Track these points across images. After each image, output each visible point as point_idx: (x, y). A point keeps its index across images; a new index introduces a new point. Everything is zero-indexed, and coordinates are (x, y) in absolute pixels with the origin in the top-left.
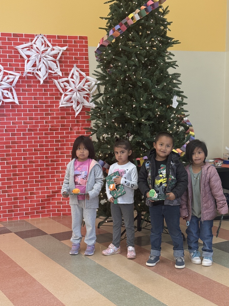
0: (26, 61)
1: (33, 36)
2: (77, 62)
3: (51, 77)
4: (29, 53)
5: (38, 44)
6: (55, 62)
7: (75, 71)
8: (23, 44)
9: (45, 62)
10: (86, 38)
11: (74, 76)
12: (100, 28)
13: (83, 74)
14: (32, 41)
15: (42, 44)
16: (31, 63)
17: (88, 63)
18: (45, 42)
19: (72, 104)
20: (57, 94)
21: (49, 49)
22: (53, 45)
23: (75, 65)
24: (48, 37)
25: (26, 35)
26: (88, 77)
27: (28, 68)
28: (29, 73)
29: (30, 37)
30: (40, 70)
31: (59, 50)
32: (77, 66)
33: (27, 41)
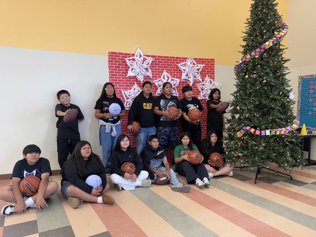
1: (186, 58)
2: (208, 74)
3: (195, 82)
4: (184, 68)
5: (188, 62)
6: (198, 73)
7: (207, 79)
8: (180, 63)
9: (193, 73)
10: (214, 60)
13: (212, 80)
16: (185, 74)
17: (214, 74)
18: (193, 62)
19: (206, 97)
20: (197, 92)
24: (194, 59)
25: (183, 58)
26: (214, 82)
30: (190, 78)
31: (201, 66)
32: (209, 76)
33: (183, 61)
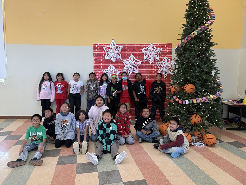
0: (145, 55)
1: (148, 44)
2: (166, 55)
3: (155, 61)
4: (146, 52)
5: (150, 48)
6: (157, 55)
7: (165, 58)
8: (144, 48)
9: (153, 55)
10: (171, 44)
11: (165, 61)
12: (178, 39)
13: (169, 60)
14: (148, 46)
15: (152, 48)
16: (147, 56)
17: (171, 55)
18: (153, 47)
19: (163, 73)
20: (157, 69)
21: (155, 50)
22: (157, 48)
23: (165, 56)
24: (155, 44)
25: (146, 44)
26: (171, 61)
27: (145, 58)
28: (146, 60)
29: (147, 45)
30: (150, 58)
31: (159, 50)
32: (167, 57)
33: (146, 47)
